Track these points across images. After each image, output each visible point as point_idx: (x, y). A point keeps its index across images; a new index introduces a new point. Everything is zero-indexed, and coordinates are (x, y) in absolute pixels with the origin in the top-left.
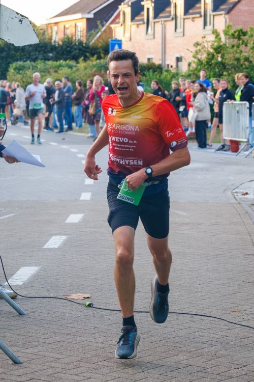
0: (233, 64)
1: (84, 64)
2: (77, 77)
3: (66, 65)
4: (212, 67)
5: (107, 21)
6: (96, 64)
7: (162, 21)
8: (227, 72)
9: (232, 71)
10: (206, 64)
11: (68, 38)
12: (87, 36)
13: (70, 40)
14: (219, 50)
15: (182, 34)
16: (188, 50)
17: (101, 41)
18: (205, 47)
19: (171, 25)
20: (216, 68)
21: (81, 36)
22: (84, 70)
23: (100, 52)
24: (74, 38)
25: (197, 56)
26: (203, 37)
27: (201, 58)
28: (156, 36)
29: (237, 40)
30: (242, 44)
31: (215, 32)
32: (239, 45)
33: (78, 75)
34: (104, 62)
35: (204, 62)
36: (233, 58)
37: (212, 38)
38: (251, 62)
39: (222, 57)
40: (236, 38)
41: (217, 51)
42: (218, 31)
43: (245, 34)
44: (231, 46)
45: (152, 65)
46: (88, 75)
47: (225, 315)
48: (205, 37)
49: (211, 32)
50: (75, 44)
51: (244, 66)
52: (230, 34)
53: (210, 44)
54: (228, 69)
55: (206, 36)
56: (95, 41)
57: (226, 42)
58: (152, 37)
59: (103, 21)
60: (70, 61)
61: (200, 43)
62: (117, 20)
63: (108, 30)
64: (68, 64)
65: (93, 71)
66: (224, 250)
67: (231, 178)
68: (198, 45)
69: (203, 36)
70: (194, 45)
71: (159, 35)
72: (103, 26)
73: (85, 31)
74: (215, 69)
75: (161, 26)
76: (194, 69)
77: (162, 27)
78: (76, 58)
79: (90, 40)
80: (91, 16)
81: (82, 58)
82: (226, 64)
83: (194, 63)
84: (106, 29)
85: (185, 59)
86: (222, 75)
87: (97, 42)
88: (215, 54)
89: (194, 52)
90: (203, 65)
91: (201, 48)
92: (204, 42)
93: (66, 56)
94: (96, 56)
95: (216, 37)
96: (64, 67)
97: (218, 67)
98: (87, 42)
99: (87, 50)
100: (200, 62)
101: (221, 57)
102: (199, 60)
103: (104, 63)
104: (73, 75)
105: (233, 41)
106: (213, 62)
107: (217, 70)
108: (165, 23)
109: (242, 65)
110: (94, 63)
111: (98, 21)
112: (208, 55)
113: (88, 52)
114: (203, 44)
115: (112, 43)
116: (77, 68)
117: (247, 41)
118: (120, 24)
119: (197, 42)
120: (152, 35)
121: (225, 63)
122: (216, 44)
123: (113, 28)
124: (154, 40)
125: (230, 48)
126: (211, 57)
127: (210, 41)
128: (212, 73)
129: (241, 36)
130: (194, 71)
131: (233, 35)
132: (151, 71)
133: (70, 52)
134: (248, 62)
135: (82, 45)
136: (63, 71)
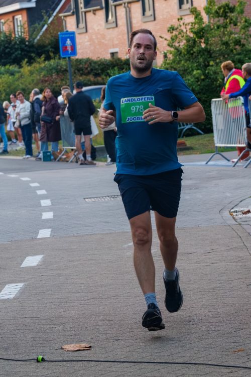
0: (220, 50)
1: (29, 68)
2: (20, 85)
3: (5, 71)
4: (194, 56)
5: (54, 10)
6: (45, 66)
7: (125, 4)
8: (214, 61)
9: (220, 59)
10: (186, 53)
11: (7, 37)
12: (29, 31)
13: (8, 38)
14: (202, 33)
15: (152, 18)
16: (161, 37)
17: (48, 36)
18: (182, 31)
19: (136, 8)
20: (199, 57)
21: (21, 32)
22: (30, 76)
23: (48, 51)
24: (13, 36)
25: (174, 44)
26: (178, 19)
27: (179, 46)
28: (119, 23)
29: (223, 18)
30: (230, 23)
31: (194, 11)
32: (226, 24)
33: (22, 83)
34: (54, 63)
35: (183, 51)
36: (220, 42)
37: (191, 19)
38: (244, 45)
39: (206, 43)
40: (222, 16)
41: (199, 35)
42: (198, 9)
43: (232, 10)
44: (216, 28)
45: (118, 61)
46: (35, 81)
47: (226, 357)
48: (181, 19)
49: (188, 12)
50: (16, 43)
51: (234, 51)
52: (213, 11)
53: (189, 27)
54: (215, 57)
55: (184, 18)
56: (41, 37)
57: (209, 22)
58: (114, 25)
59: (49, 9)
60: (10, 66)
61: (176, 27)
62: (67, 8)
63: (56, 21)
64: (9, 69)
65: (42, 76)
66: (222, 282)
67: (228, 195)
68: (173, 30)
69: (179, 17)
70: (168, 31)
71: (122, 21)
72: (49, 16)
73: (26, 26)
74: (198, 59)
75: (124, 9)
76: (171, 62)
77: (126, 12)
78: (17, 62)
79: (34, 36)
80: (32, 5)
81: (26, 60)
82: (211, 52)
83: (171, 53)
84: (53, 20)
85: (158, 49)
86: (209, 65)
87: (43, 38)
88: (197, 39)
89: (169, 38)
90: (182, 54)
91: (177, 33)
92: (181, 26)
93: (5, 61)
94: (43, 57)
95: (196, 18)
96: (3, 74)
97: (201, 56)
98: (31, 40)
99: (31, 50)
100: (178, 52)
101: (204, 43)
102: (176, 49)
103: (55, 65)
104: (17, 83)
105: (219, 21)
106: (195, 50)
107: (201, 60)
108: (129, 5)
109: (232, 51)
110: (43, 65)
111: (42, 11)
112: (188, 41)
113: (33, 52)
114: (179, 28)
115: (62, 38)
116: (20, 74)
117: (237, 19)
118: (72, 11)
119: (171, 25)
120: (114, 22)
121: (210, 50)
122: (197, 26)
123: (62, 18)
124: (116, 29)
125: (215, 30)
126: (192, 43)
127: (189, 24)
128: (195, 65)
129: (228, 12)
130: (172, 63)
131: (217, 12)
132: (116, 68)
133: (10, 54)
134: (240, 45)
135: (25, 44)
136: (3, 79)
